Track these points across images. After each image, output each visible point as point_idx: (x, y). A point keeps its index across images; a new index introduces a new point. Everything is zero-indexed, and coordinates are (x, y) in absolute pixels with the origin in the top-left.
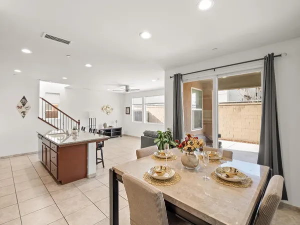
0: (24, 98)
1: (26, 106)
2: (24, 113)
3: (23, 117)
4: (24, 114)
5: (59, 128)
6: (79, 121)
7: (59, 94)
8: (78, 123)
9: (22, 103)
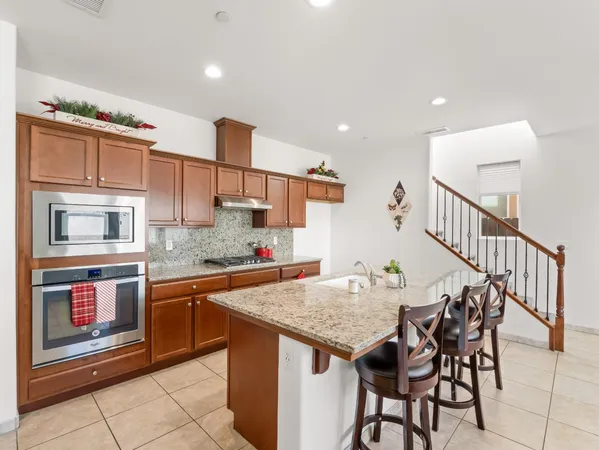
0: (400, 186)
1: (402, 204)
2: (398, 219)
3: (398, 228)
4: (400, 223)
5: (482, 266)
6: (560, 248)
7: (518, 162)
8: (555, 257)
9: (396, 197)
